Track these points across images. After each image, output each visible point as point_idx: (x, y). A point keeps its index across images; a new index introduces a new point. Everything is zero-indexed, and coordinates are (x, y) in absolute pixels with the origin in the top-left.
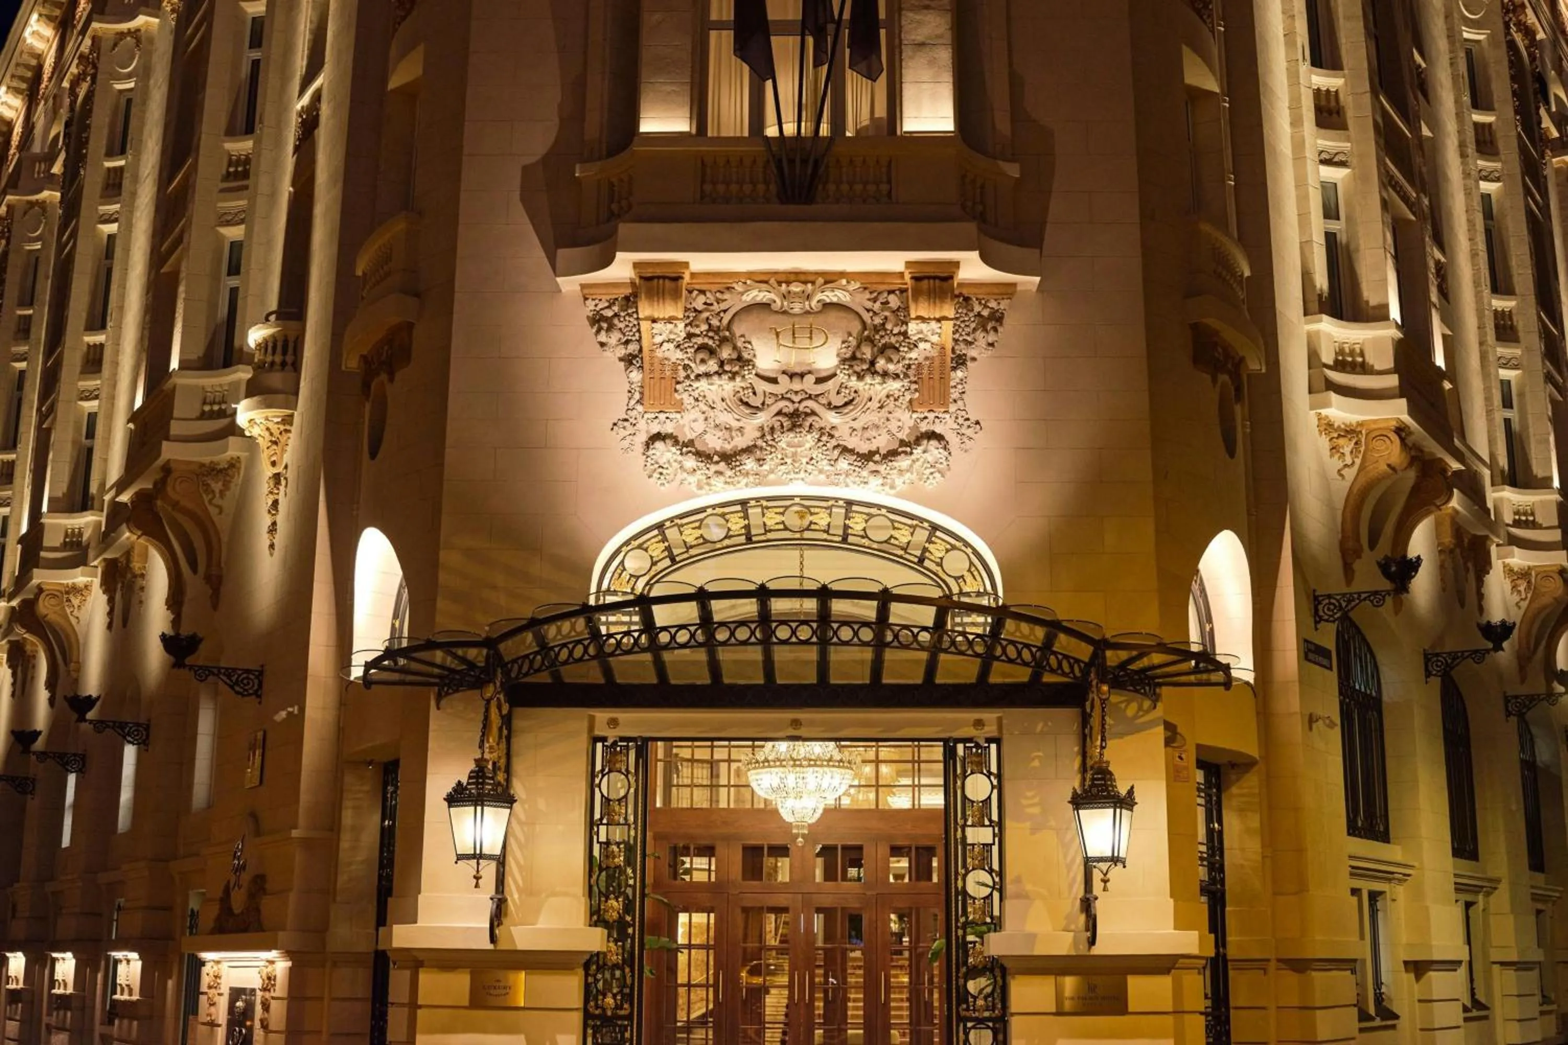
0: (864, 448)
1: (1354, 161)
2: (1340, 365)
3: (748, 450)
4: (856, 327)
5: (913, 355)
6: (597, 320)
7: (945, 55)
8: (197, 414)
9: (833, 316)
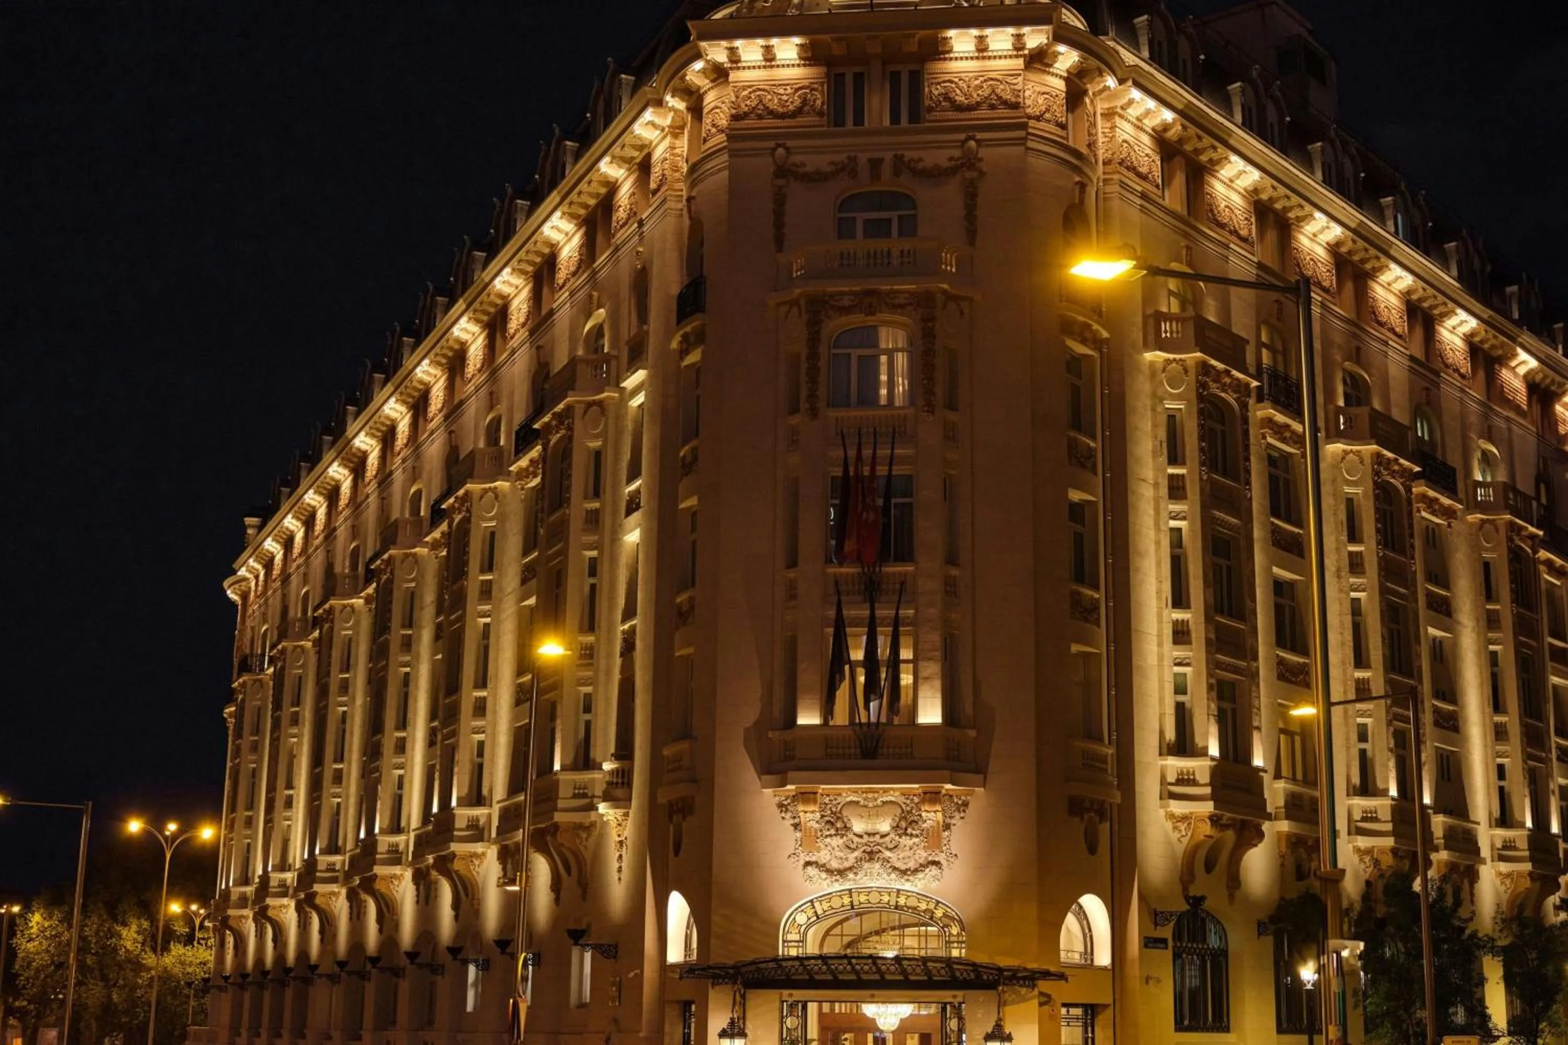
0: (903, 867)
1: (1194, 663)
2: (1180, 782)
3: (850, 869)
4: (899, 811)
5: (925, 825)
6: (781, 806)
7: (938, 684)
8: (570, 795)
9: (887, 807)
